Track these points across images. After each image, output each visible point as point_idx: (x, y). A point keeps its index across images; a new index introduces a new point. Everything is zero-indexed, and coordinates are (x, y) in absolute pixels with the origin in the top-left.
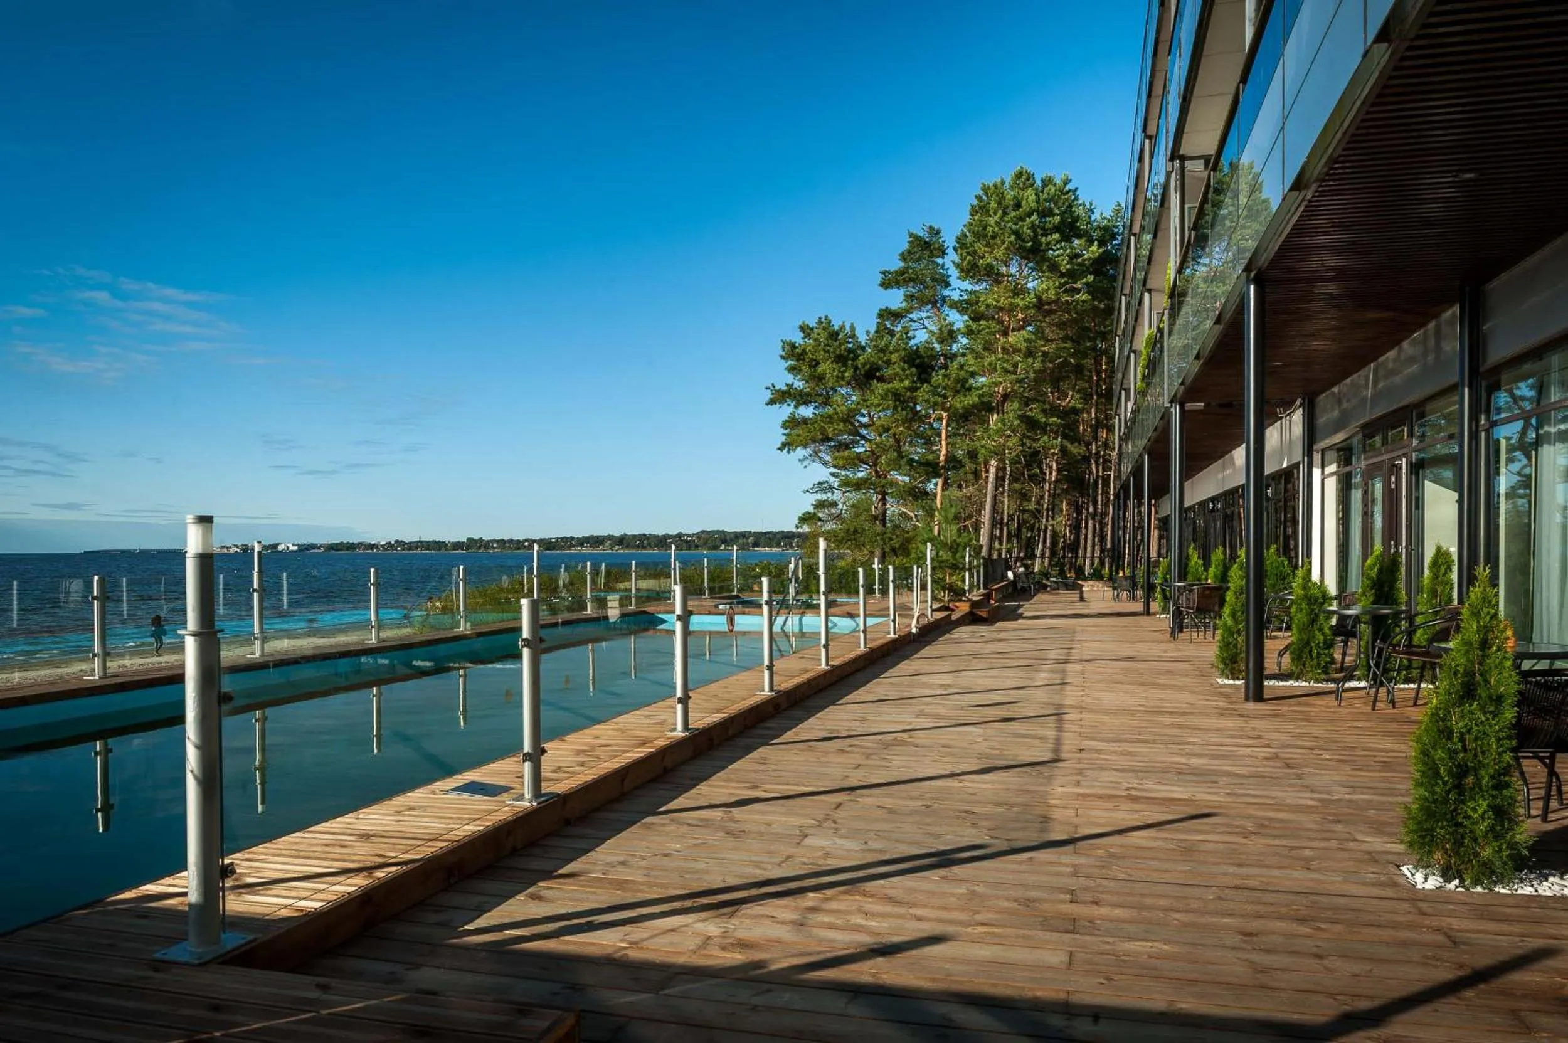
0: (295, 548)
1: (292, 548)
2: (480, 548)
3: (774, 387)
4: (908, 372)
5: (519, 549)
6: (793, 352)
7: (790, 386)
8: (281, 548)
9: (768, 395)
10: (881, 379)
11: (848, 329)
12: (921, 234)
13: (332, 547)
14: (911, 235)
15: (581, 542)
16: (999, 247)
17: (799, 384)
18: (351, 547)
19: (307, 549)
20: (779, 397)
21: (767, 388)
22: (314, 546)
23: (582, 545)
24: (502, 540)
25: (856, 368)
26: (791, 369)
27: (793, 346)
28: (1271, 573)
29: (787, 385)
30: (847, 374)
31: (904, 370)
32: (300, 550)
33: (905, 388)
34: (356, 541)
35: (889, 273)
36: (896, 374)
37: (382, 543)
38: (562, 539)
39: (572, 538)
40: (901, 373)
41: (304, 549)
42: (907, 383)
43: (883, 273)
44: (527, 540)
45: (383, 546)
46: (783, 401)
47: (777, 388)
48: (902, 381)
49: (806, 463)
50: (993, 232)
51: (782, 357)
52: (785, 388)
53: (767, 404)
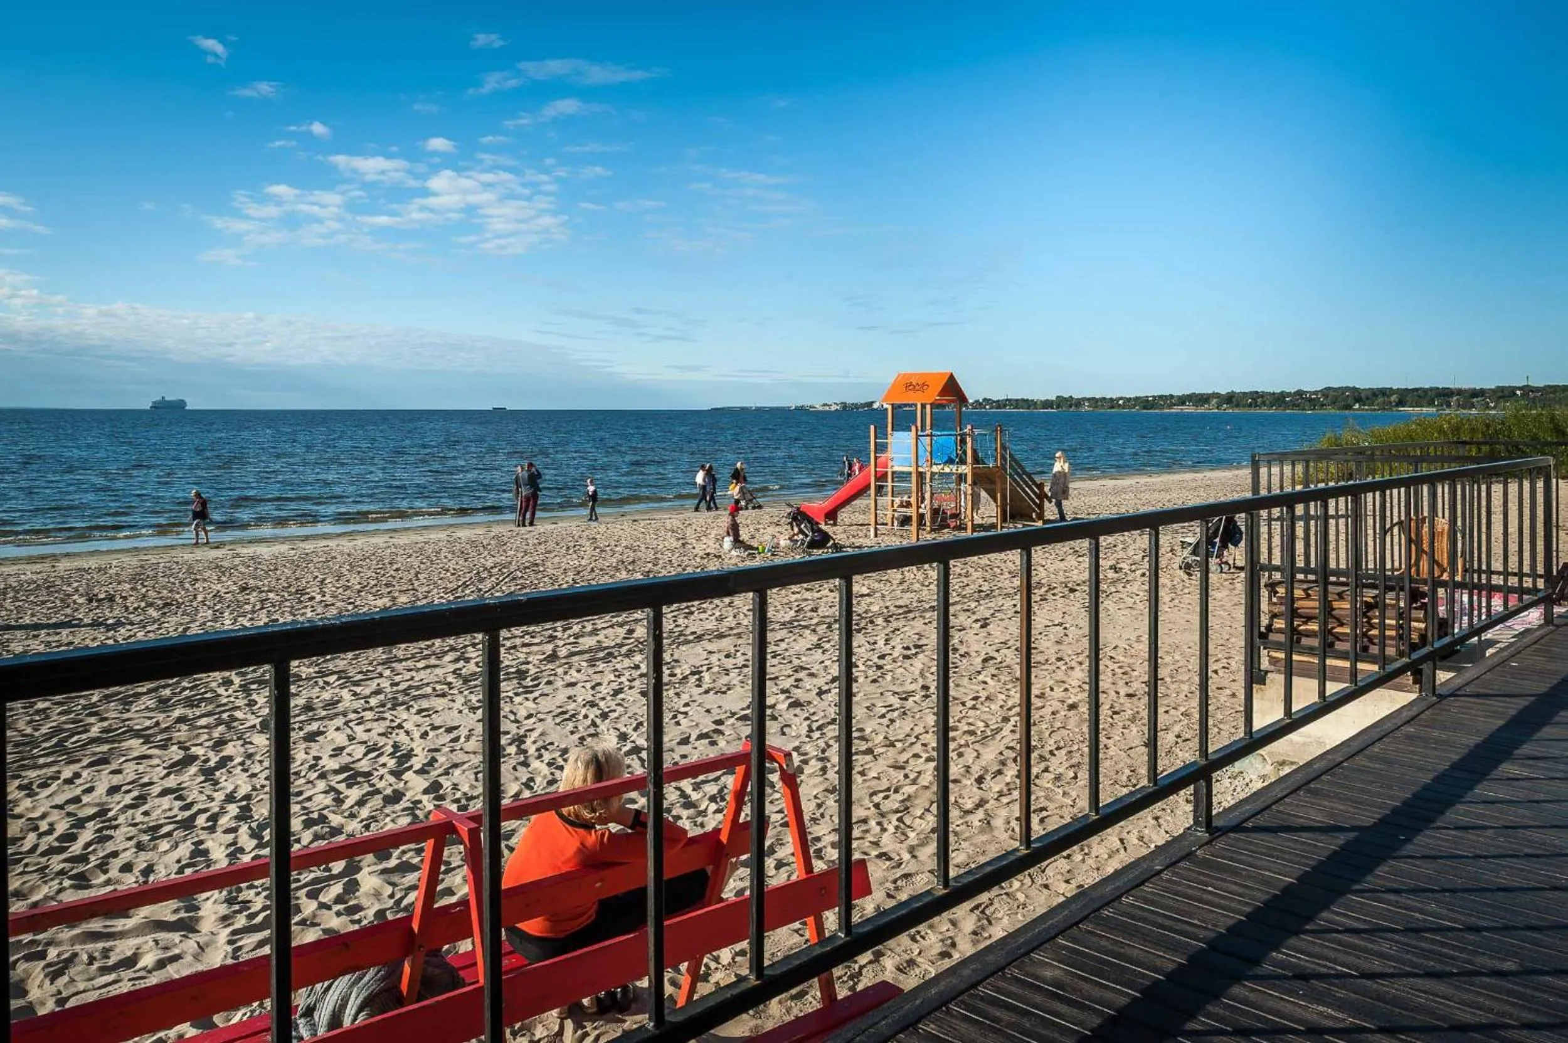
2: (1070, 406)
5: (1112, 407)
15: (1183, 400)
23: (1183, 404)
24: (1094, 398)
38: (1161, 397)
39: (1172, 396)
44: (1121, 398)
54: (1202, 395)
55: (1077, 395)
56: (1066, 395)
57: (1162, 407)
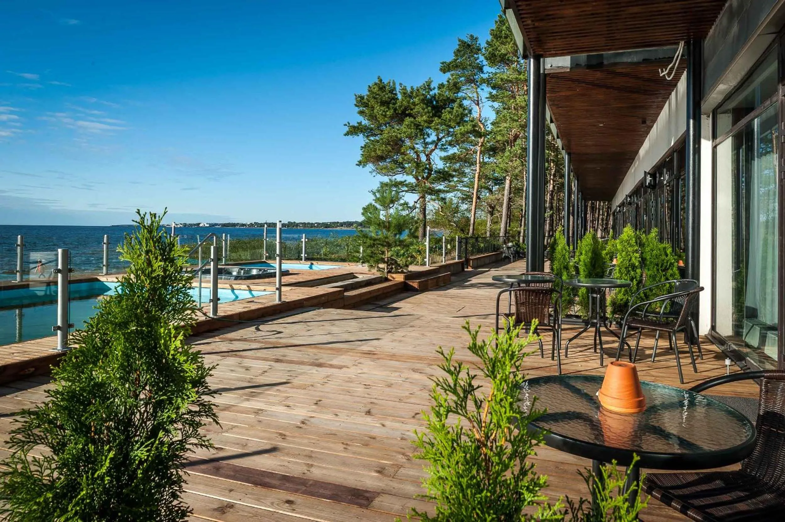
0: (208, 225)
1: (206, 225)
2: (294, 226)
3: (349, 124)
4: (426, 110)
5: (312, 227)
6: (361, 102)
7: (360, 123)
8: (201, 225)
9: (347, 129)
10: (410, 115)
11: (391, 84)
12: (466, 40)
13: (224, 225)
14: (460, 40)
15: (342, 224)
16: (509, 44)
17: (365, 122)
18: (234, 225)
19: (213, 226)
20: (354, 130)
21: (345, 125)
22: (216, 224)
23: (342, 226)
24: (304, 223)
25: (395, 110)
26: (361, 113)
27: (362, 98)
28: (651, 262)
29: (358, 123)
30: (388, 113)
31: (423, 109)
32: (210, 226)
33: (424, 121)
34: (236, 222)
35: (445, 63)
36: (419, 112)
37: (248, 223)
38: (333, 223)
39: (338, 222)
40: (422, 111)
41: (212, 225)
42: (425, 118)
43: (442, 63)
44: (316, 223)
45: (248, 225)
46: (356, 134)
47: (351, 125)
48: (422, 116)
49: (374, 174)
50: (505, 34)
51: (356, 105)
52: (356, 125)
53: (345, 135)
54: (350, 222)
55: (297, 222)
56: (292, 222)
57: (333, 227)
